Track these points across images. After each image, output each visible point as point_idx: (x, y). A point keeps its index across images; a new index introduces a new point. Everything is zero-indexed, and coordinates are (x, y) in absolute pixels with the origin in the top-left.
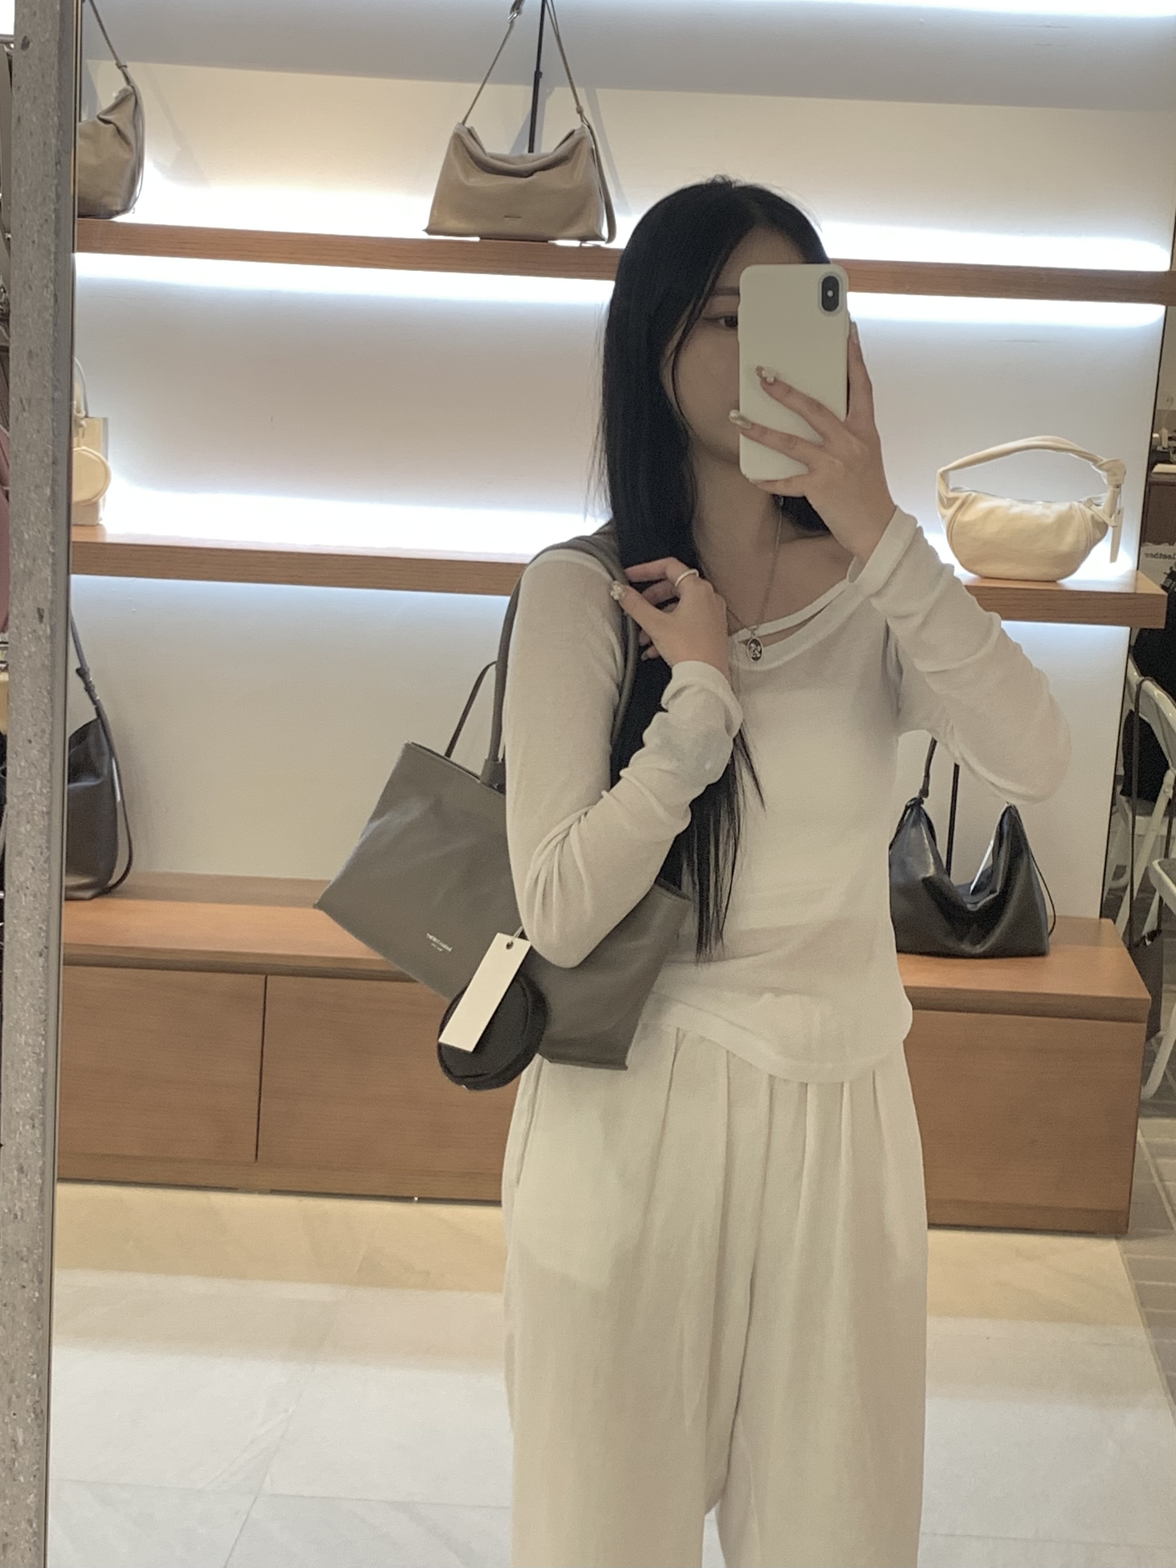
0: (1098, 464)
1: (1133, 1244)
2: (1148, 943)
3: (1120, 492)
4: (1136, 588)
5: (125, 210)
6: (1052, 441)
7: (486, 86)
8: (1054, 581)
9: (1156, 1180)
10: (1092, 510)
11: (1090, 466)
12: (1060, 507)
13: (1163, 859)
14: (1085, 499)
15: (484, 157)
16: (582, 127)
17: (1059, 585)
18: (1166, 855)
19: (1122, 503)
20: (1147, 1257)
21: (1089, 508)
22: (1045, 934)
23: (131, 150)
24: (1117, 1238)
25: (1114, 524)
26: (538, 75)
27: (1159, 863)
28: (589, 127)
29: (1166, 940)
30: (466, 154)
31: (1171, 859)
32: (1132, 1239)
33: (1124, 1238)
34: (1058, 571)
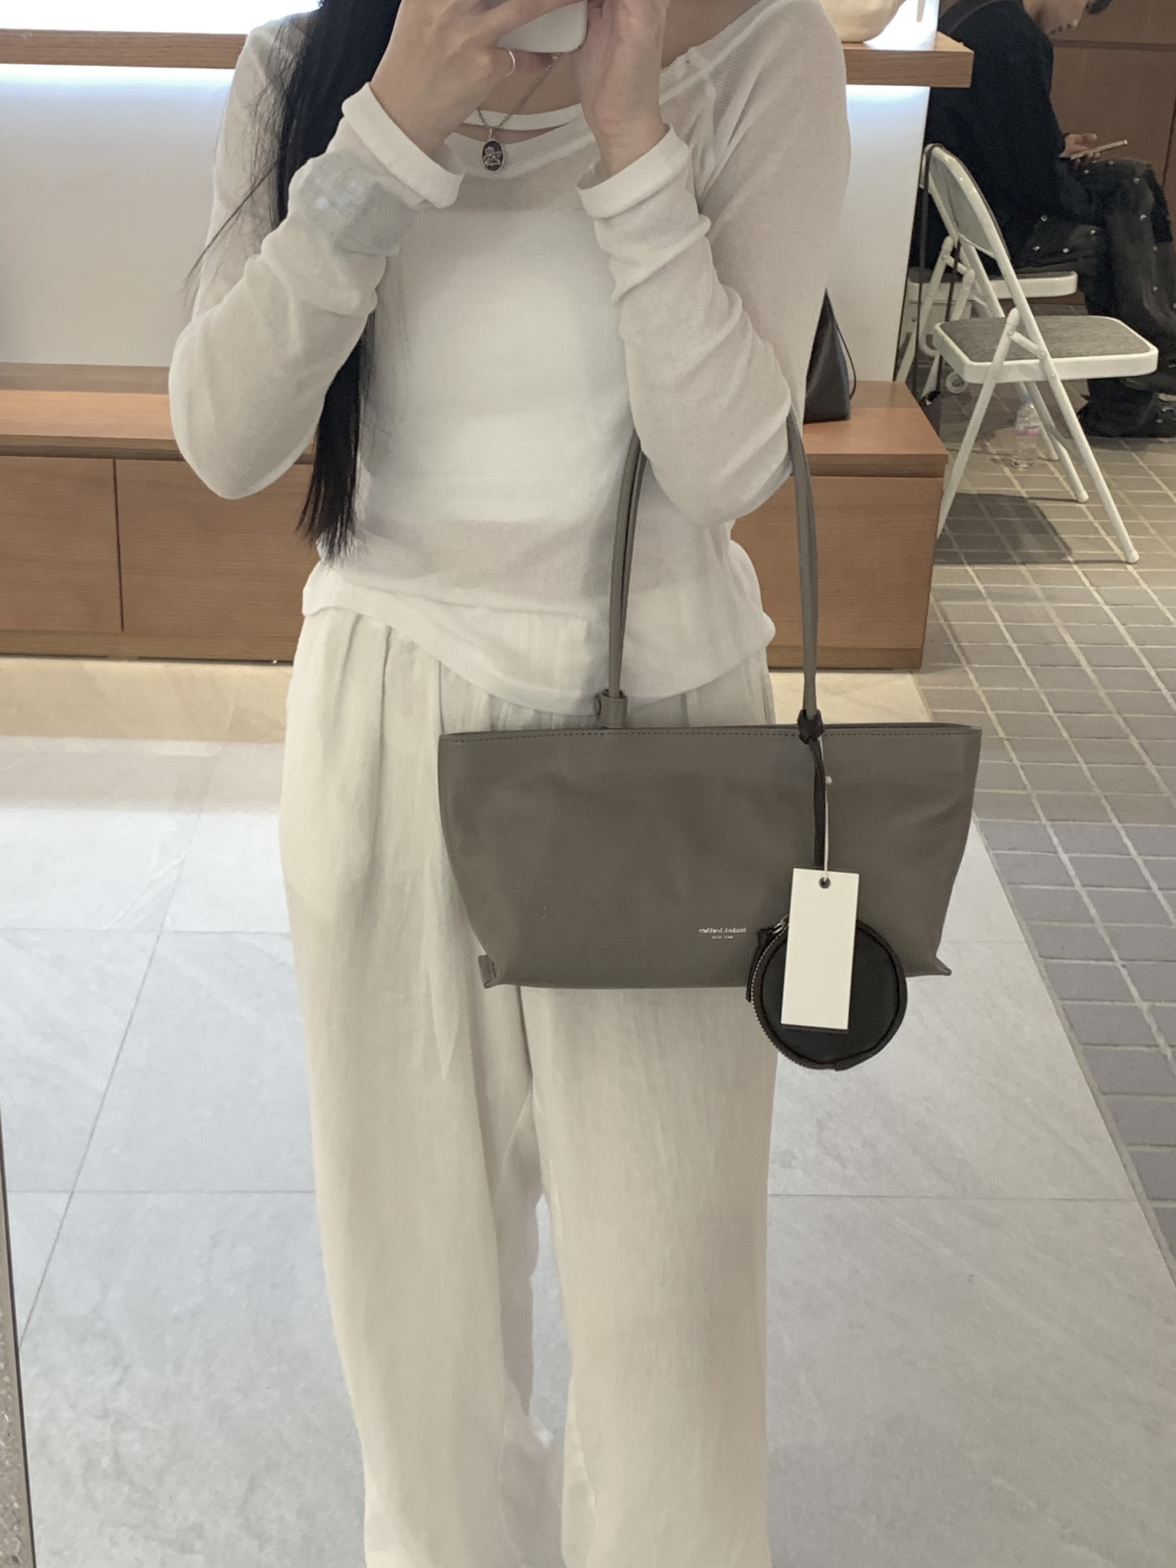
1: (927, 677)
2: (928, 403)
4: (935, 47)
8: (860, 43)
9: (942, 621)
13: (944, 322)
17: (864, 45)
18: (947, 318)
20: (940, 687)
22: (847, 397)
24: (911, 673)
27: (941, 327)
29: (943, 401)
31: (952, 322)
32: (925, 672)
33: (918, 672)
34: (865, 31)
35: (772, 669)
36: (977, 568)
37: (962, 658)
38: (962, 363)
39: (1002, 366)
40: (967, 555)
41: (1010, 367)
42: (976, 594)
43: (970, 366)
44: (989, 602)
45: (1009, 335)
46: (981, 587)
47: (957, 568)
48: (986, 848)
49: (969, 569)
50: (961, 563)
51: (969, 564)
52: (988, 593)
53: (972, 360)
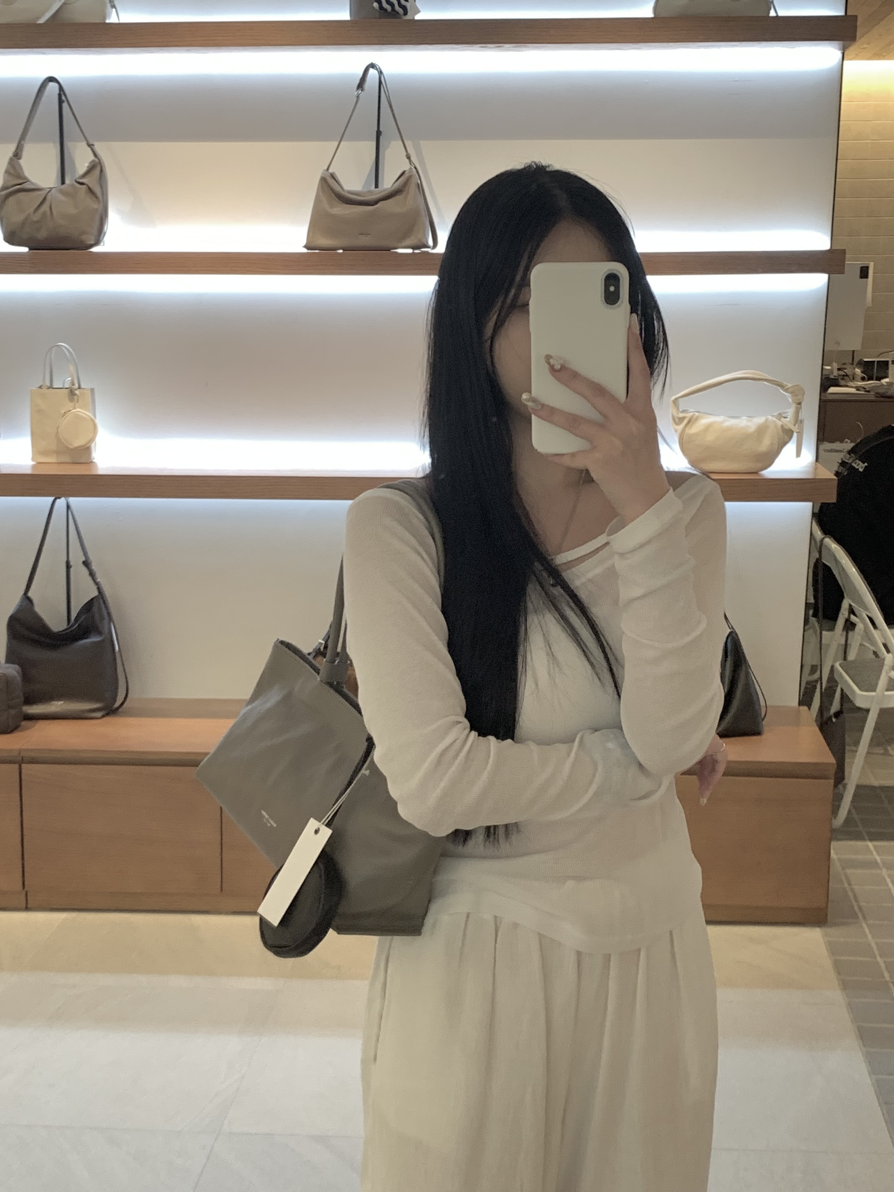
0: (785, 389)
2: (834, 720)
3: (801, 408)
4: (814, 475)
5: (97, 243)
6: (753, 374)
7: (342, 143)
8: (756, 473)
9: (846, 885)
10: (782, 422)
11: (779, 391)
12: (759, 420)
13: (842, 661)
14: (776, 414)
15: (343, 193)
16: (411, 168)
17: (761, 475)
18: (845, 658)
19: (802, 415)
20: (842, 939)
21: (780, 420)
22: (760, 720)
23: (99, 202)
24: (819, 926)
25: (798, 431)
26: (379, 133)
27: (840, 665)
28: (415, 168)
29: (846, 718)
30: (331, 192)
31: (850, 661)
32: (831, 927)
33: (824, 926)
34: (759, 465)
35: (709, 922)
36: (877, 843)
37: (860, 915)
38: (853, 692)
39: (885, 695)
40: (868, 833)
41: (890, 696)
42: (874, 865)
43: (860, 695)
44: (884, 872)
45: (887, 673)
46: (878, 858)
47: (860, 844)
48: (869, 1074)
49: (870, 844)
50: (863, 839)
51: (871, 840)
52: (884, 863)
53: (861, 690)
